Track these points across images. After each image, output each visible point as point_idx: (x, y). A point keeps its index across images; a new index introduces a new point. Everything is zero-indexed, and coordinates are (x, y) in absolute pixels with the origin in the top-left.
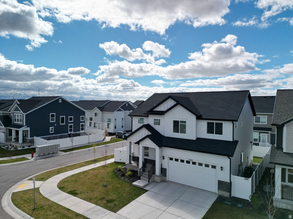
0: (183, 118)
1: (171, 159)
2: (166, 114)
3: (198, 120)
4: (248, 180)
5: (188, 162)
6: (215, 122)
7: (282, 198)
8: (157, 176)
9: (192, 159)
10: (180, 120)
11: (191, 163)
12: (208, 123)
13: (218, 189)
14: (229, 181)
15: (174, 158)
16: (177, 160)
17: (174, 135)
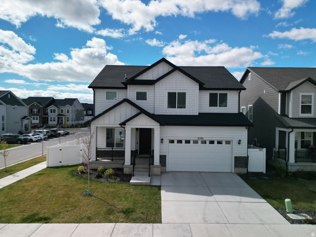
0: (181, 89)
1: (172, 142)
2: (156, 84)
3: (201, 91)
4: (262, 150)
5: (196, 142)
6: (219, 92)
7: (296, 162)
8: (157, 167)
9: (202, 137)
10: (177, 91)
11: (200, 142)
12: (211, 94)
13: (235, 167)
14: (246, 155)
15: (176, 139)
16: (180, 142)
17: (170, 111)
